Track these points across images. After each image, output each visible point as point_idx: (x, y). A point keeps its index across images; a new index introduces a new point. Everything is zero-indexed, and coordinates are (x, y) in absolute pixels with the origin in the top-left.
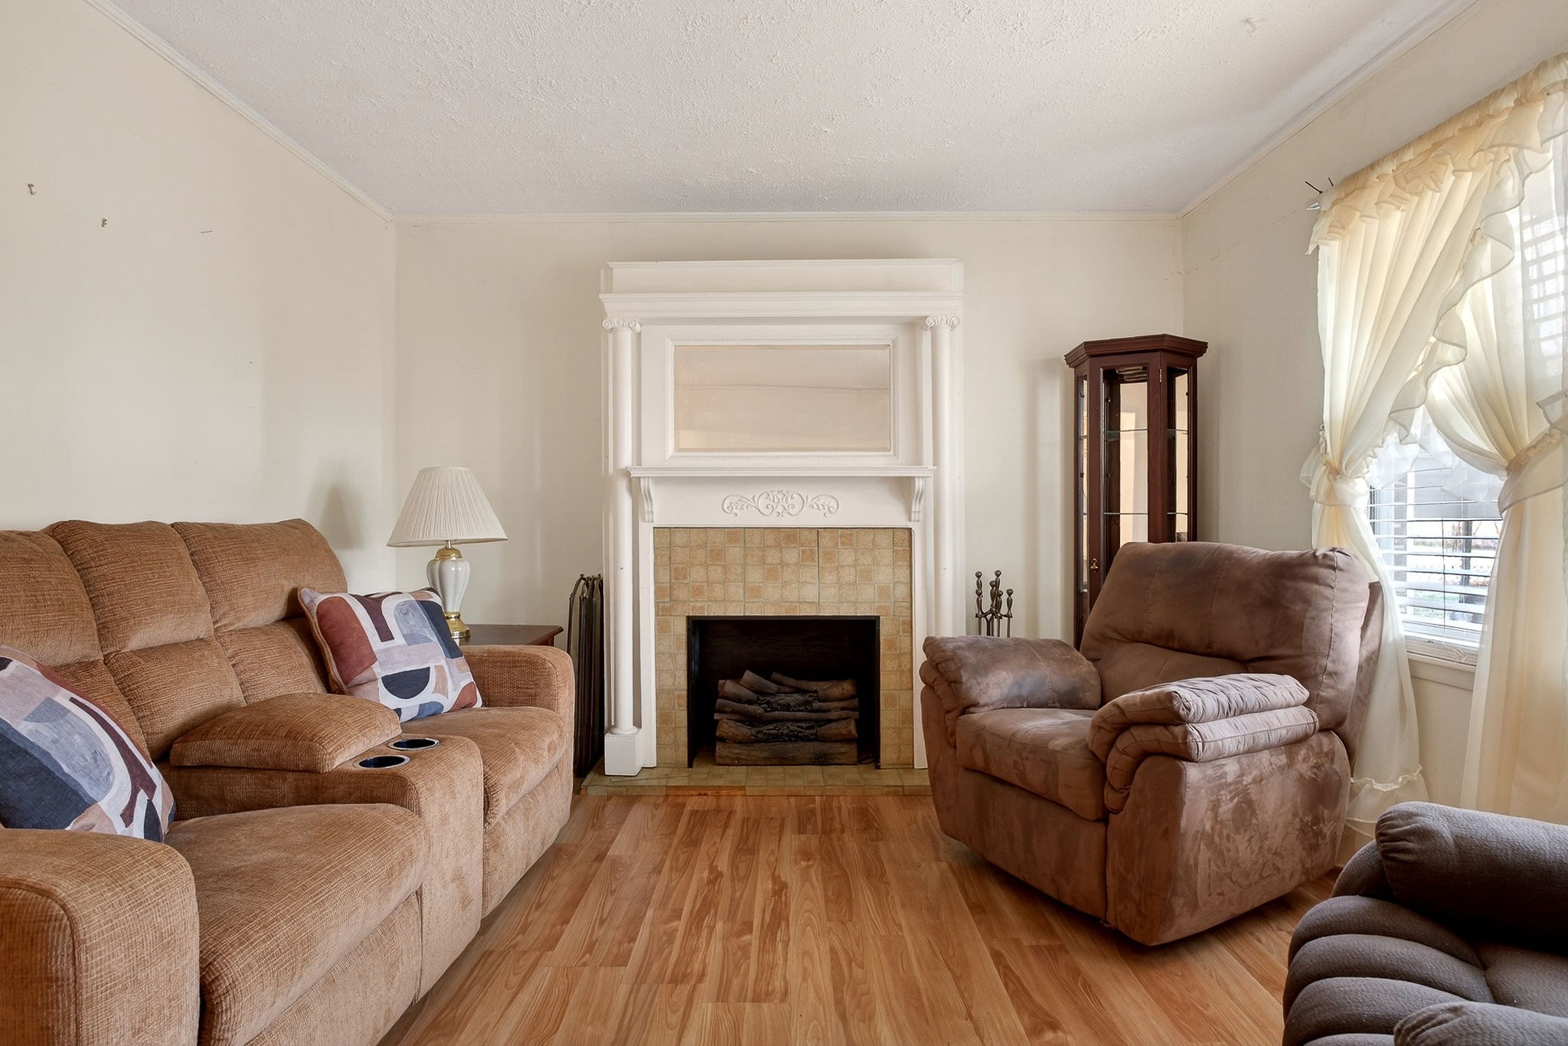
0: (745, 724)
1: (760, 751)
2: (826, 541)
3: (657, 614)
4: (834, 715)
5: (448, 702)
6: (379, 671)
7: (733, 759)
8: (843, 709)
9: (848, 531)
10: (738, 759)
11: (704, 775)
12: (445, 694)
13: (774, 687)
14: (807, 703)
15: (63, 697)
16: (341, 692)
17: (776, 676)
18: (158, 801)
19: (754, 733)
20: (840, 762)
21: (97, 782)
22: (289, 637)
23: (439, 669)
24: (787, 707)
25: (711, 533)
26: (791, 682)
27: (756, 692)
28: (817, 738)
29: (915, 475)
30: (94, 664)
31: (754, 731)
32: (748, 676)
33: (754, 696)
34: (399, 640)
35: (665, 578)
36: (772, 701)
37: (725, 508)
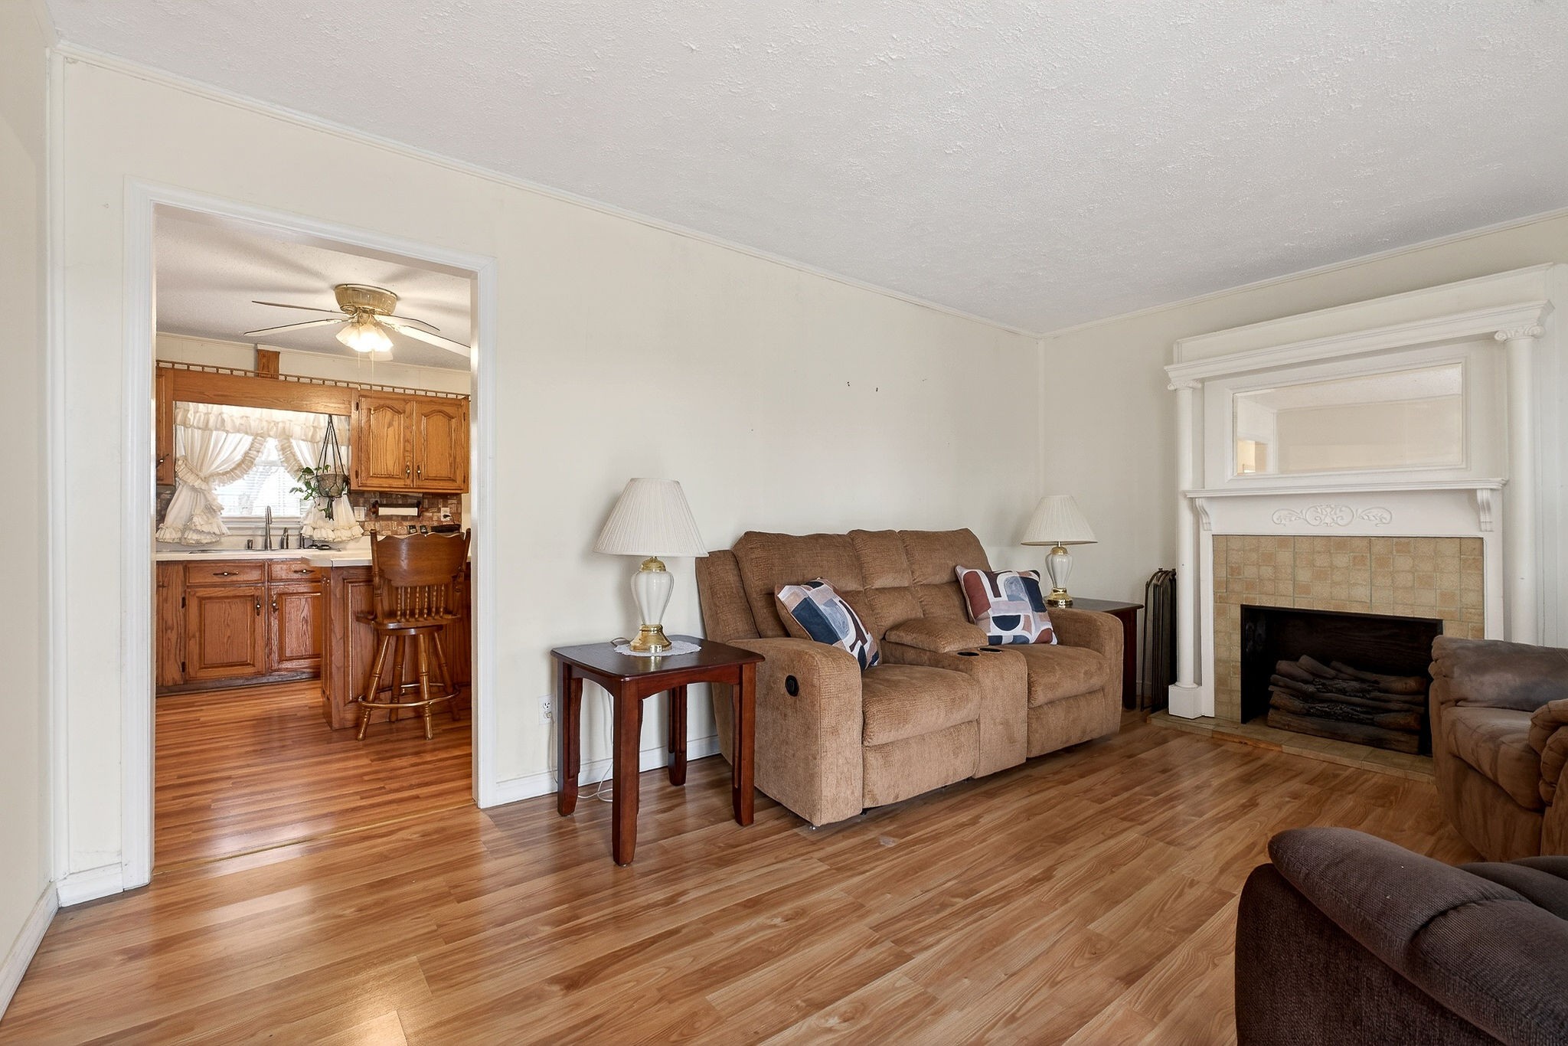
0: (1299, 699)
1: (1308, 723)
2: (1378, 548)
3: (1215, 602)
4: (1392, 706)
5: (1033, 637)
6: (991, 613)
7: (1284, 725)
8: (1405, 702)
9: (1406, 540)
10: (1288, 725)
11: (1254, 731)
12: (1030, 631)
13: (1333, 672)
14: (1363, 691)
15: (837, 599)
16: (973, 623)
17: (1334, 663)
18: (867, 647)
19: (1307, 707)
20: (1396, 748)
21: (842, 632)
22: (950, 591)
23: (1027, 617)
24: (1343, 691)
25: (1263, 540)
26: (1350, 670)
27: (1312, 674)
28: (1372, 724)
29: (1477, 487)
30: (859, 592)
31: (1307, 706)
32: (1305, 660)
33: (1310, 678)
34: (1004, 597)
35: (1223, 574)
36: (1327, 683)
37: (1275, 520)
